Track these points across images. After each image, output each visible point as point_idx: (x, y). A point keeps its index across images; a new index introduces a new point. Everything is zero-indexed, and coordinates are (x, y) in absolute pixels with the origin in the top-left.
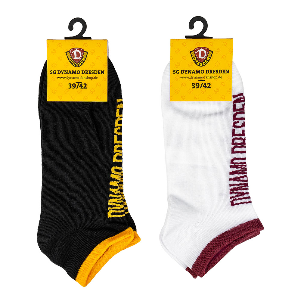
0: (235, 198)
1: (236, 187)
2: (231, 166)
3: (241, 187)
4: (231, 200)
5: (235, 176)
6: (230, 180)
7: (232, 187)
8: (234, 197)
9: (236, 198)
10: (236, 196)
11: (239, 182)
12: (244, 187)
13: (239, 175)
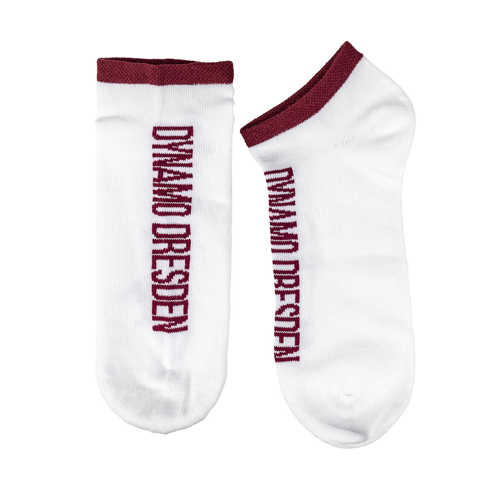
0: (184, 141)
1: (181, 162)
2: (190, 200)
3: (171, 160)
4: (192, 138)
5: (182, 182)
6: (191, 176)
7: (187, 161)
8: (186, 143)
9: (181, 141)
10: (182, 144)
11: (175, 169)
12: (167, 160)
13: (176, 182)
